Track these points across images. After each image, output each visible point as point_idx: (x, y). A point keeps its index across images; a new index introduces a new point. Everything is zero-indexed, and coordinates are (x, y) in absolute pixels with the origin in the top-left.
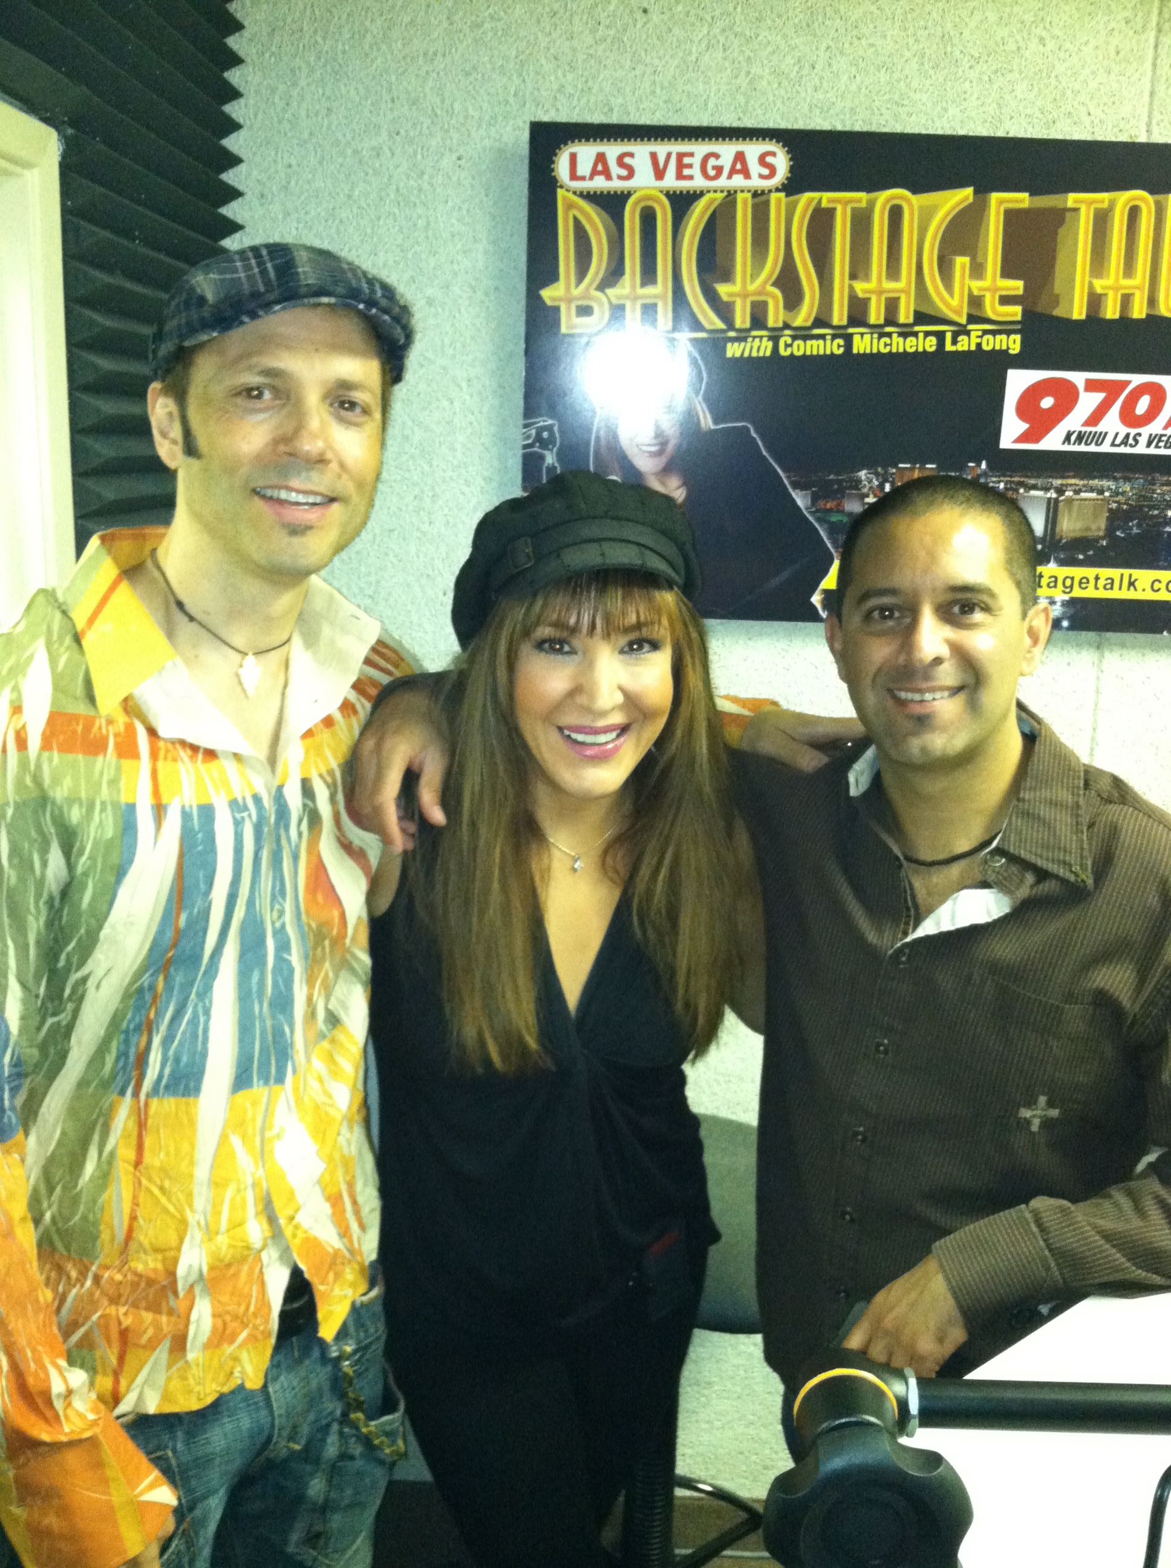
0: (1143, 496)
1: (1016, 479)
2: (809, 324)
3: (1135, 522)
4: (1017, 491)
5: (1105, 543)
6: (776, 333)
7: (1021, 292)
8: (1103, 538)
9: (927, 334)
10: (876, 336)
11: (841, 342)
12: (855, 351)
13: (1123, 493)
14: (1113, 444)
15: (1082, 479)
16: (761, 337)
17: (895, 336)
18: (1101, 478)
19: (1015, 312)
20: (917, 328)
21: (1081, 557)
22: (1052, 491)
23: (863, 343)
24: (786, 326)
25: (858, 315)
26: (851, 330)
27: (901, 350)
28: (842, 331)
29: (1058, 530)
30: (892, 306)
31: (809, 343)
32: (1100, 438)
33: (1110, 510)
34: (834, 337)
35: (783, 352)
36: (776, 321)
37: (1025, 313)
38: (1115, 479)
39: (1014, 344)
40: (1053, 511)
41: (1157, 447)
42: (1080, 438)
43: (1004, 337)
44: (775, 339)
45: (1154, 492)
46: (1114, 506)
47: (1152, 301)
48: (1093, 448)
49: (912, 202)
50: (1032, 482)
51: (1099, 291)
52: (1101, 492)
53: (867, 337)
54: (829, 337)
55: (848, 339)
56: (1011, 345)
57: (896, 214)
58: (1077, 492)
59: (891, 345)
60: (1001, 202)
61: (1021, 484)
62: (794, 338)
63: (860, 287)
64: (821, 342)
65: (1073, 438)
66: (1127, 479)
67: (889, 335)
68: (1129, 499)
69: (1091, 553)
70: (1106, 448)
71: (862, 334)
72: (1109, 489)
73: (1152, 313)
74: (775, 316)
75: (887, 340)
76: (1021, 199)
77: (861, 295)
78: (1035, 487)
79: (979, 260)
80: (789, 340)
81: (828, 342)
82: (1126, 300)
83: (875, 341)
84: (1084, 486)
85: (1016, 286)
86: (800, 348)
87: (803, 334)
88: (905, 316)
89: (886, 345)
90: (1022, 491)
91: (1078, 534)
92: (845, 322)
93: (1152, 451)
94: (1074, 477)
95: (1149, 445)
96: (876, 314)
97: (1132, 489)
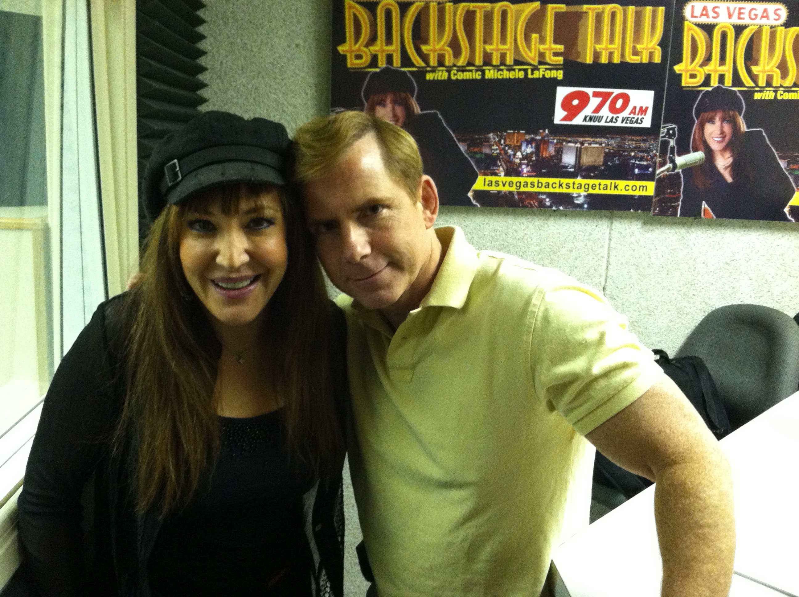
0: (621, 146)
1: (561, 138)
2: (465, 64)
3: (617, 158)
4: (562, 143)
5: (603, 168)
6: (449, 69)
7: (562, 51)
8: (602, 166)
9: (520, 70)
10: (496, 70)
11: (480, 73)
12: (486, 77)
13: (611, 145)
14: (606, 122)
15: (592, 138)
16: (442, 71)
17: (505, 71)
18: (601, 137)
19: (560, 60)
20: (515, 67)
21: (592, 174)
22: (578, 143)
23: (490, 74)
24: (454, 65)
25: (487, 61)
26: (485, 68)
27: (508, 77)
28: (480, 68)
29: (581, 161)
30: (503, 56)
31: (465, 73)
32: (600, 119)
33: (605, 153)
34: (477, 71)
35: (453, 78)
36: (449, 62)
37: (564, 60)
38: (607, 138)
39: (560, 75)
40: (579, 153)
41: (626, 123)
42: (591, 119)
43: (555, 72)
44: (449, 72)
45: (625, 144)
46: (607, 150)
47: (623, 55)
48: (596, 124)
49: (512, 8)
50: (569, 139)
51: (598, 50)
52: (601, 144)
53: (492, 71)
54: (474, 71)
55: (483, 72)
56: (559, 75)
57: (504, 14)
58: (590, 144)
59: (503, 75)
60: (553, 8)
61: (564, 140)
62: (458, 71)
63: (488, 48)
64: (470, 73)
65: (588, 119)
66: (612, 138)
67: (502, 70)
68: (614, 147)
69: (596, 172)
70: (603, 123)
71: (490, 70)
72: (605, 143)
73: (622, 60)
74: (449, 60)
75: (501, 72)
76: (562, 7)
77: (489, 51)
78: (570, 142)
79: (543, 35)
80: (455, 72)
81: (474, 73)
82: (611, 54)
83: (496, 73)
84: (593, 141)
85: (560, 48)
86: (461, 76)
87: (462, 69)
88: (509, 61)
89: (501, 75)
90: (564, 143)
91: (591, 164)
92: (481, 64)
93: (624, 125)
94: (589, 137)
95: (622, 122)
96: (496, 60)
97: (615, 142)
